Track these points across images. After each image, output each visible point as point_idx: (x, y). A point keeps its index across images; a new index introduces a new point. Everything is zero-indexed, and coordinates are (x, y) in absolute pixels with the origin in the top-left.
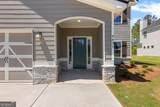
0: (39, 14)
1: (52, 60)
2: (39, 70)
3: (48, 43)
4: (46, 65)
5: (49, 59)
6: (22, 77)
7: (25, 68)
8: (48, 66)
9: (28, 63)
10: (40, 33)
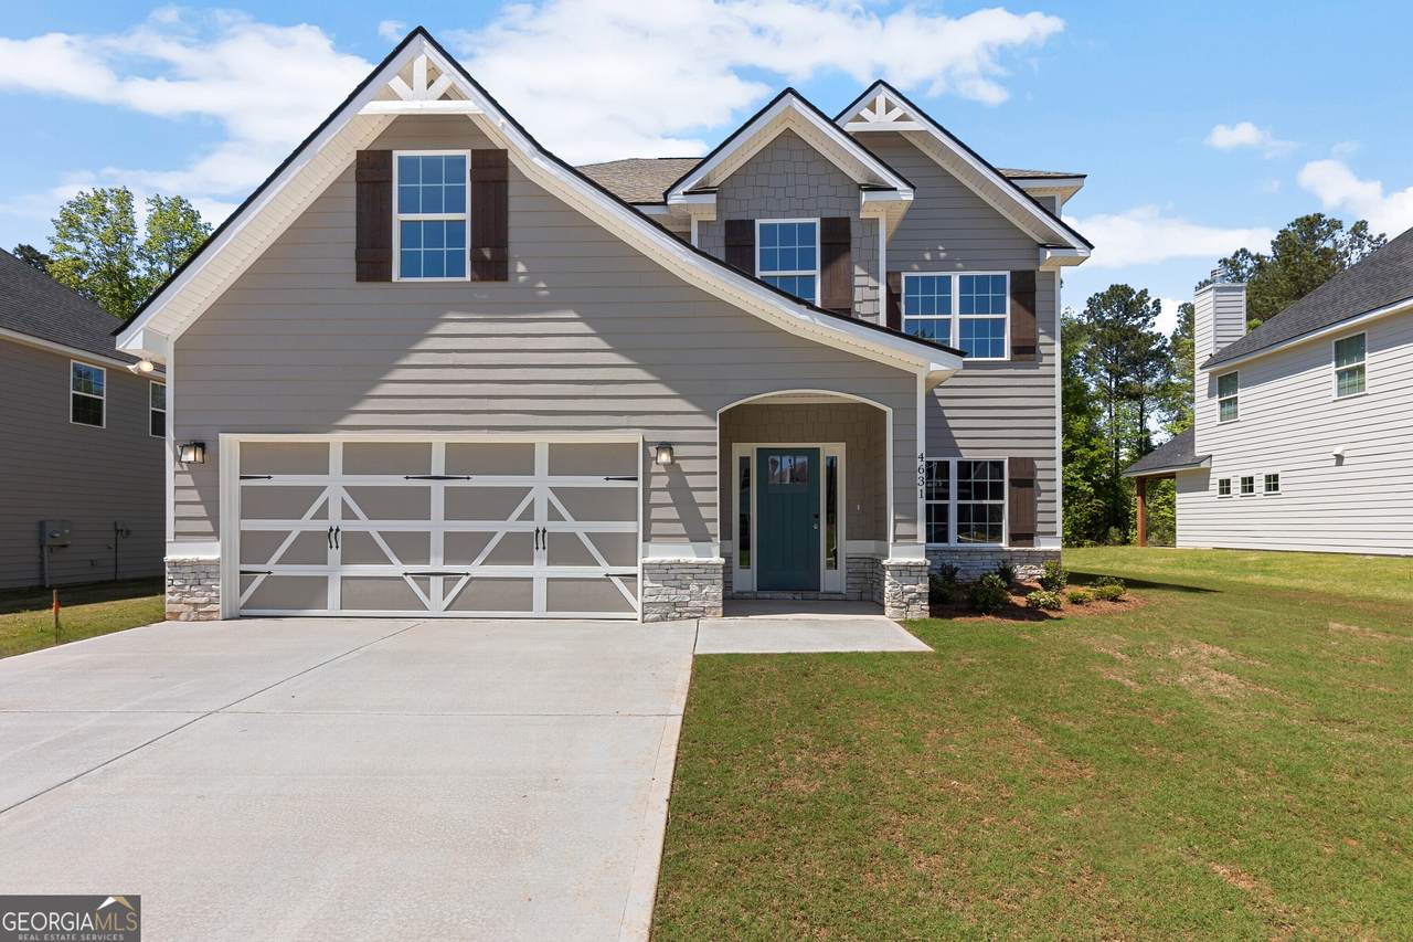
0: (662, 381)
1: (708, 538)
2: (660, 572)
3: (692, 482)
4: (687, 554)
5: (697, 535)
6: (599, 598)
7: (603, 569)
8: (694, 559)
9: (617, 549)
10: (666, 446)
